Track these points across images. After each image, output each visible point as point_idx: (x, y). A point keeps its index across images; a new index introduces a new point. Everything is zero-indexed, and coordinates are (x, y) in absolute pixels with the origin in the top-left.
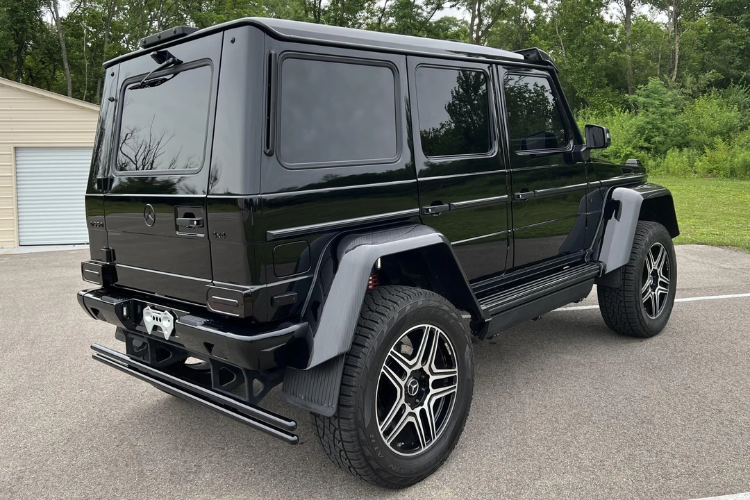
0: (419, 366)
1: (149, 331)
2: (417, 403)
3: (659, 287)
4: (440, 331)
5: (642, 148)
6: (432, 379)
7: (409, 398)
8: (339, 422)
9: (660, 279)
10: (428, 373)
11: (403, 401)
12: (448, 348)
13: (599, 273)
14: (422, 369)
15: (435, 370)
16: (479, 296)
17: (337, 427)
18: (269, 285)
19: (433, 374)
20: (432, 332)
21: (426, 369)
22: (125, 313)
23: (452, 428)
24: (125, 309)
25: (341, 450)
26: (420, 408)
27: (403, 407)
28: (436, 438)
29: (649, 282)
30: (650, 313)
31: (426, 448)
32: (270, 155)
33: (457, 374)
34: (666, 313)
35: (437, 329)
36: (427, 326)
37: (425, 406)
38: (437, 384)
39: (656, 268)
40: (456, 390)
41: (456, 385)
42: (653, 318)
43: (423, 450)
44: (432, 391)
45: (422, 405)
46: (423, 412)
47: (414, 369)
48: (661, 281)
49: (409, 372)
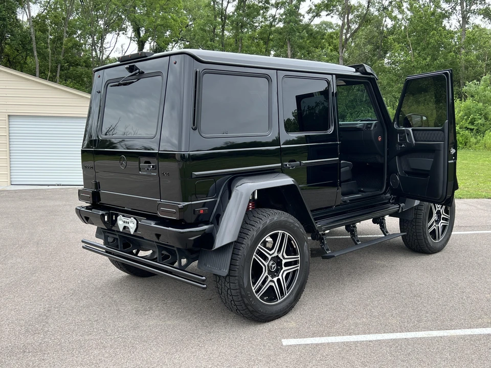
0: (276, 254)
1: (121, 230)
2: (275, 275)
3: (442, 221)
4: (288, 234)
5: (467, 129)
6: (284, 261)
7: (270, 272)
8: (230, 285)
10: (282, 258)
11: (266, 274)
12: (294, 244)
13: (399, 210)
14: (278, 256)
15: (286, 257)
16: (315, 219)
17: (229, 287)
18: (193, 203)
19: (284, 258)
20: (283, 235)
21: (280, 256)
22: (106, 219)
23: (296, 289)
24: (106, 217)
25: (231, 301)
26: (277, 278)
27: (267, 277)
28: (287, 295)
29: (435, 217)
30: (435, 239)
31: (281, 300)
32: (195, 129)
33: (299, 259)
34: (447, 237)
35: (286, 233)
36: (280, 231)
37: (280, 277)
38: (287, 264)
39: (439, 209)
40: (299, 268)
41: (299, 265)
42: (437, 241)
43: (279, 301)
44: (284, 268)
45: (278, 276)
46: (279, 280)
47: (273, 256)
48: (443, 217)
49: (270, 257)
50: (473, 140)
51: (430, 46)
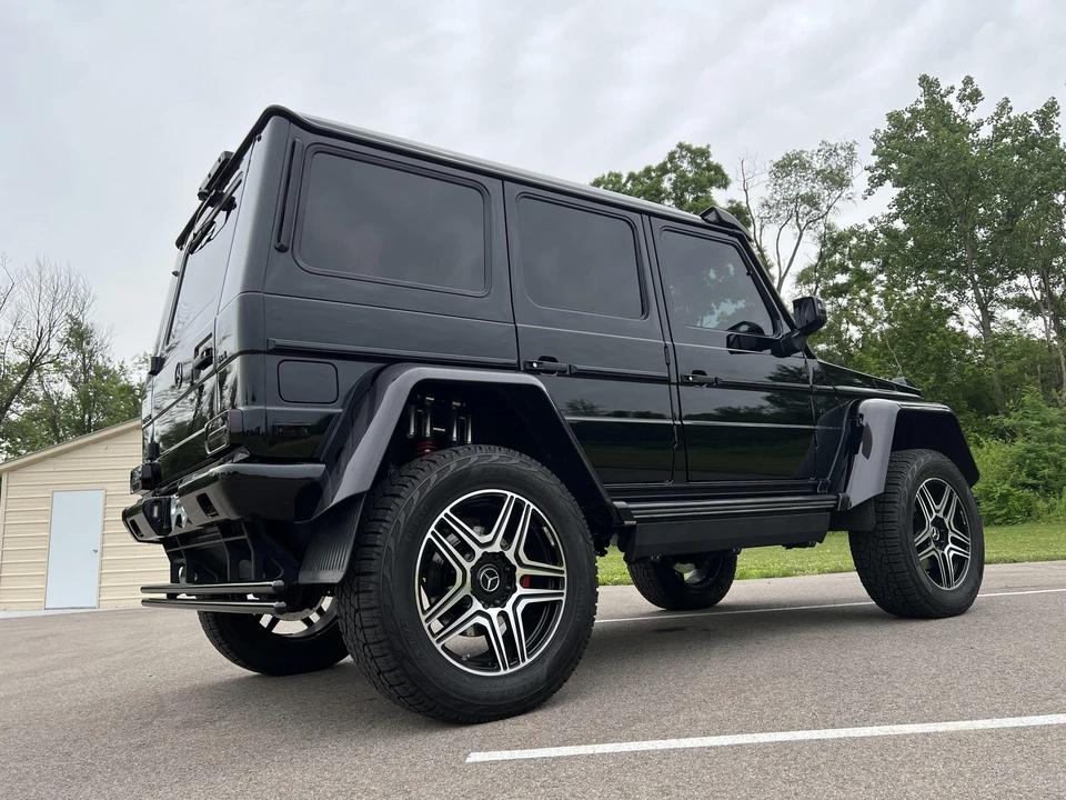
0: (496, 548)
1: (173, 527)
4: (533, 506)
6: (520, 571)
7: (478, 591)
9: (950, 535)
10: (514, 562)
11: (467, 591)
12: (549, 536)
13: (836, 505)
14: (502, 554)
15: (525, 560)
18: (270, 408)
19: (521, 564)
20: (519, 506)
21: (510, 554)
22: (155, 514)
23: (555, 651)
24: (156, 509)
26: (499, 609)
27: (468, 600)
28: (528, 661)
29: (930, 531)
31: (509, 671)
32: (282, 249)
33: (565, 577)
35: (527, 502)
36: (509, 494)
37: (508, 608)
38: (528, 582)
39: (941, 515)
40: (563, 598)
41: (565, 591)
42: (945, 589)
43: (503, 672)
44: (521, 590)
45: (502, 605)
46: (505, 618)
47: (489, 550)
48: (952, 537)
49: (479, 552)
50: (1041, 504)
51: (930, 358)
